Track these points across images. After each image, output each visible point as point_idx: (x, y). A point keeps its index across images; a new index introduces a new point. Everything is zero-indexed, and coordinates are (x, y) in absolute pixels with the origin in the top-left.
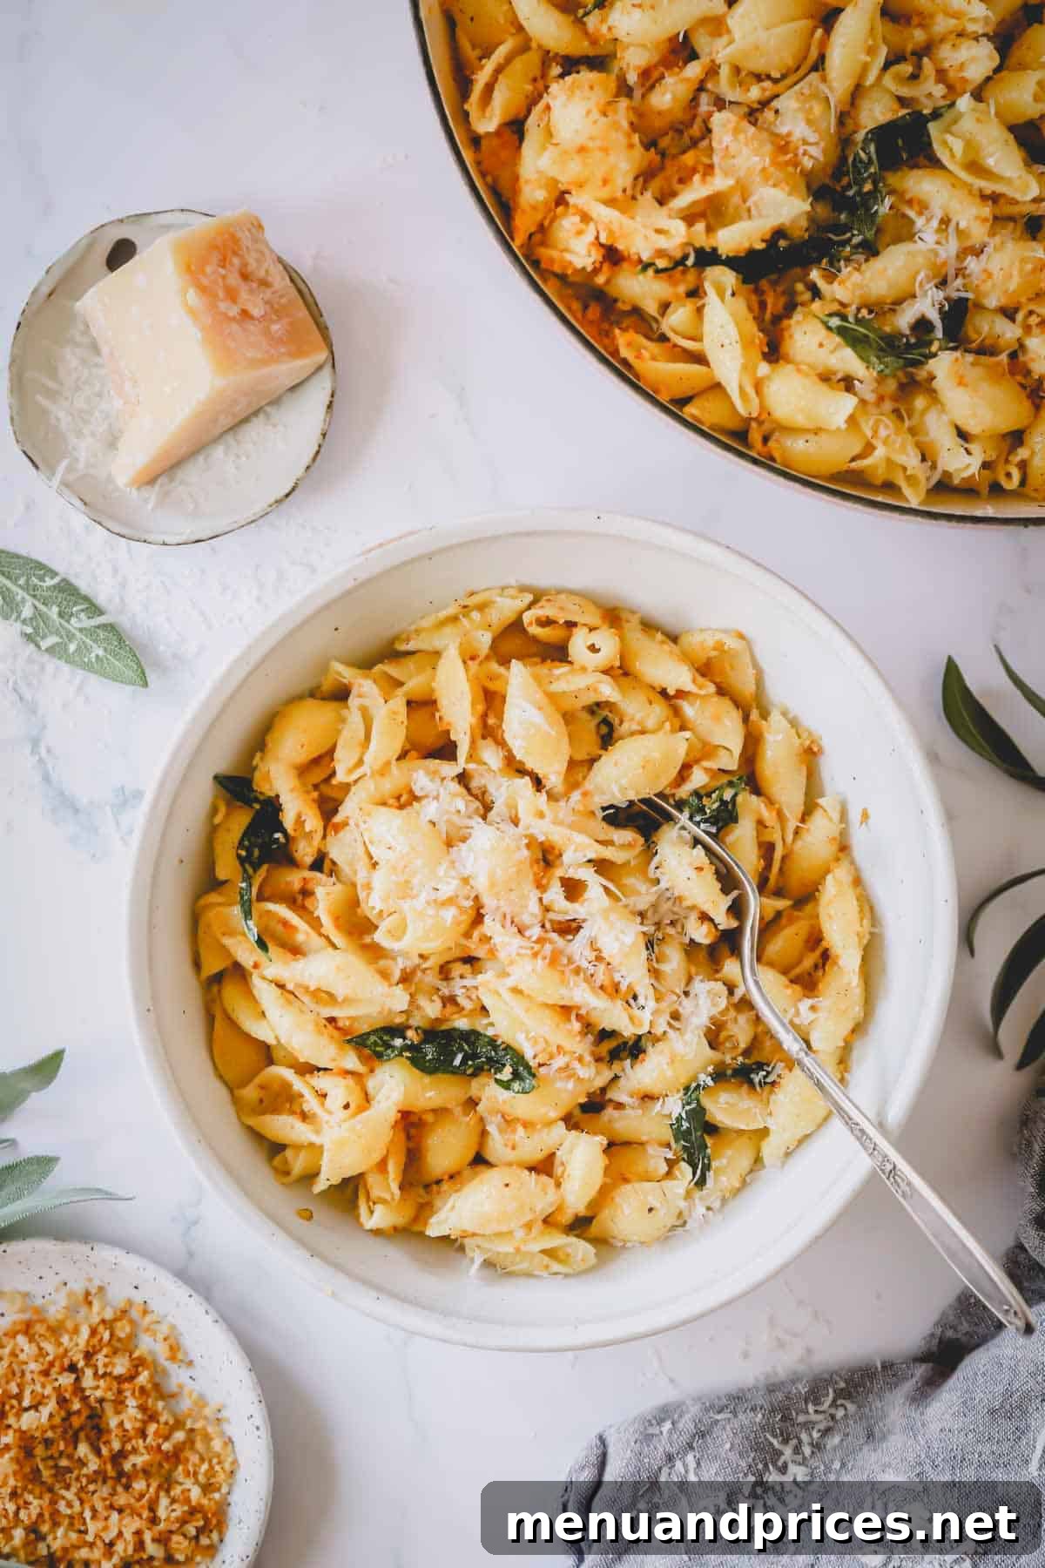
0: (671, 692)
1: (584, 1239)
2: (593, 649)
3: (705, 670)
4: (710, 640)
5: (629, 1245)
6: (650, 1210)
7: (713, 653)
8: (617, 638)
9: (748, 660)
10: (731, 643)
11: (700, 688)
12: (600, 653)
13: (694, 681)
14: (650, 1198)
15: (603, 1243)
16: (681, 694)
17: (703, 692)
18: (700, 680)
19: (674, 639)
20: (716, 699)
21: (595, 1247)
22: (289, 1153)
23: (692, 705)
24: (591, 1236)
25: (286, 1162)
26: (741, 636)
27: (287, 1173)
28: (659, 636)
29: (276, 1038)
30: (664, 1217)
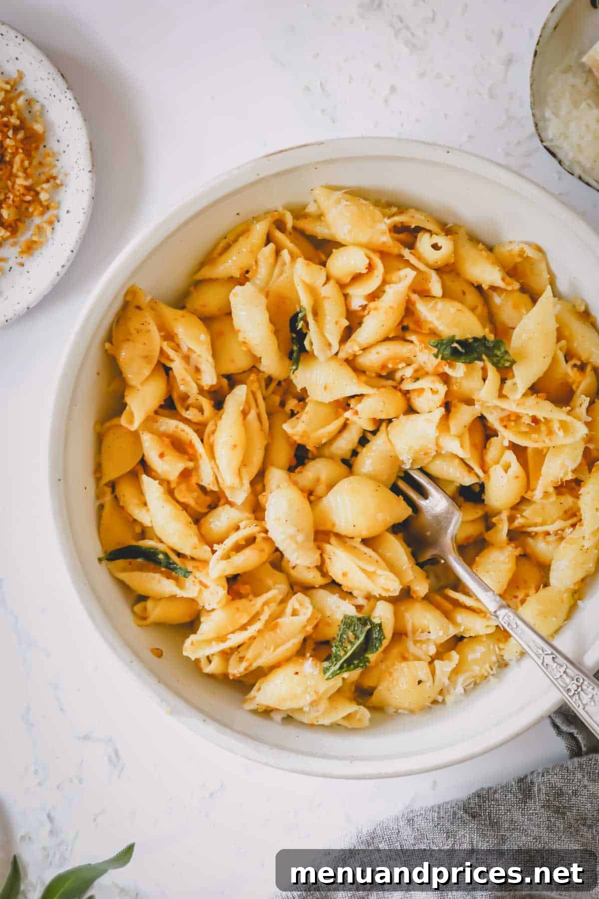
0: (485, 287)
1: (365, 706)
2: (436, 247)
3: (513, 271)
4: (516, 249)
5: (400, 711)
6: (420, 682)
7: (519, 260)
8: (452, 242)
9: (543, 266)
10: (530, 252)
11: (508, 284)
12: (441, 250)
13: (503, 279)
14: (419, 673)
15: (378, 709)
16: (493, 288)
17: (509, 288)
18: (508, 279)
19: (490, 249)
20: (518, 295)
21: (371, 714)
22: (149, 604)
23: (500, 296)
24: (371, 705)
25: (145, 609)
26: (539, 249)
27: (144, 618)
28: (481, 246)
29: (151, 521)
30: (429, 690)
